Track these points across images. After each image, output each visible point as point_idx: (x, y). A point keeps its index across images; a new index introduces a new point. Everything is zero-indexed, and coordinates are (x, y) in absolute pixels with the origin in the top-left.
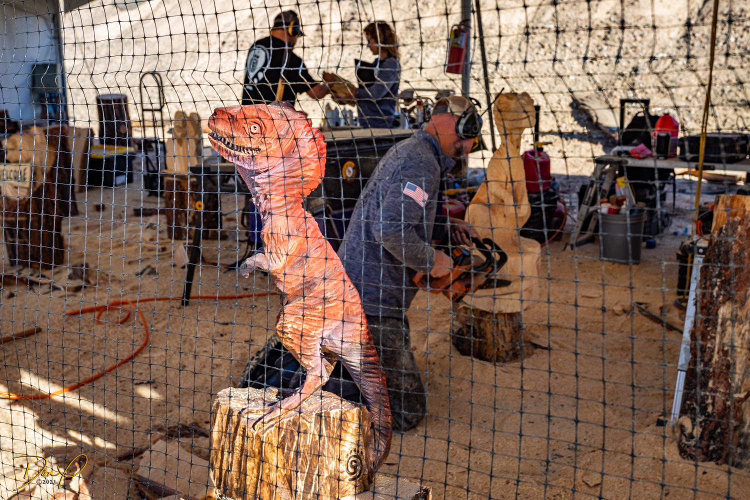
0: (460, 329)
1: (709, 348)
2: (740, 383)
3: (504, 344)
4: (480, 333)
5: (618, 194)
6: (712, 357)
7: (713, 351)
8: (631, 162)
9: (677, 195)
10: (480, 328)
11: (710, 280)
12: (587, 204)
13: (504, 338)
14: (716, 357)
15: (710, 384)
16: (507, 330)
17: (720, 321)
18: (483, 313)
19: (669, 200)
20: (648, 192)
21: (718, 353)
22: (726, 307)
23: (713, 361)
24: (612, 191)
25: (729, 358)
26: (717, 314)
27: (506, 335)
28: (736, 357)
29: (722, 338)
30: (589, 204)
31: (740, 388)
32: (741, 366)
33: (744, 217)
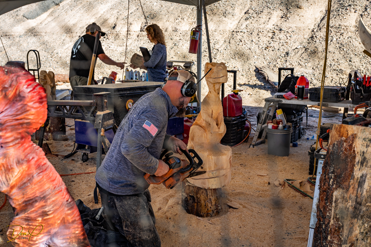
0: (186, 198)
1: (328, 216)
2: (346, 238)
3: (211, 206)
4: (197, 200)
5: (277, 118)
6: (330, 221)
7: (330, 218)
8: (284, 101)
9: (308, 118)
10: (197, 197)
11: (328, 175)
12: (261, 124)
13: (211, 203)
14: (332, 222)
15: (329, 238)
16: (213, 198)
17: (334, 199)
18: (199, 189)
19: (304, 121)
20: (293, 117)
21: (333, 219)
22: (337, 191)
23: (331, 224)
24: (274, 117)
25: (340, 223)
26: (332, 195)
27: (212, 201)
28: (344, 222)
29: (335, 210)
30: (262, 123)
31: (347, 241)
32: (347, 227)
33: (347, 138)
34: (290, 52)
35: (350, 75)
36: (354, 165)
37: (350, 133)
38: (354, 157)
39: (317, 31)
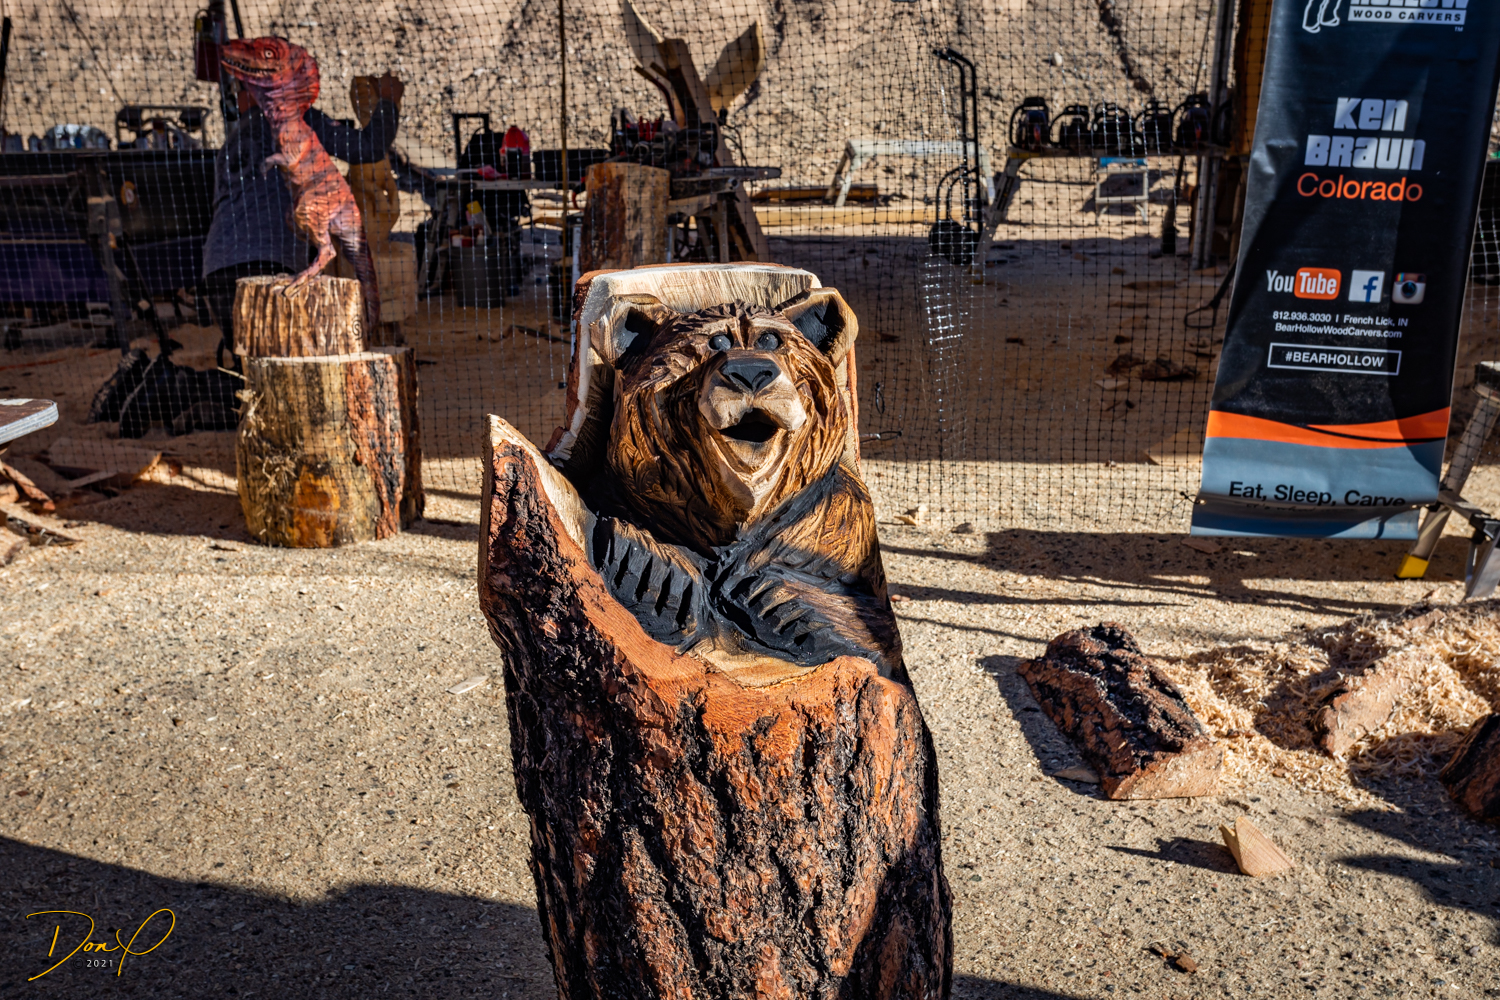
5: (471, 223)
8: (482, 185)
24: (463, 221)
33: (611, 182)
34: (456, 85)
35: (613, 121)
36: (624, 222)
37: (614, 174)
38: (624, 210)
39: (521, 28)
